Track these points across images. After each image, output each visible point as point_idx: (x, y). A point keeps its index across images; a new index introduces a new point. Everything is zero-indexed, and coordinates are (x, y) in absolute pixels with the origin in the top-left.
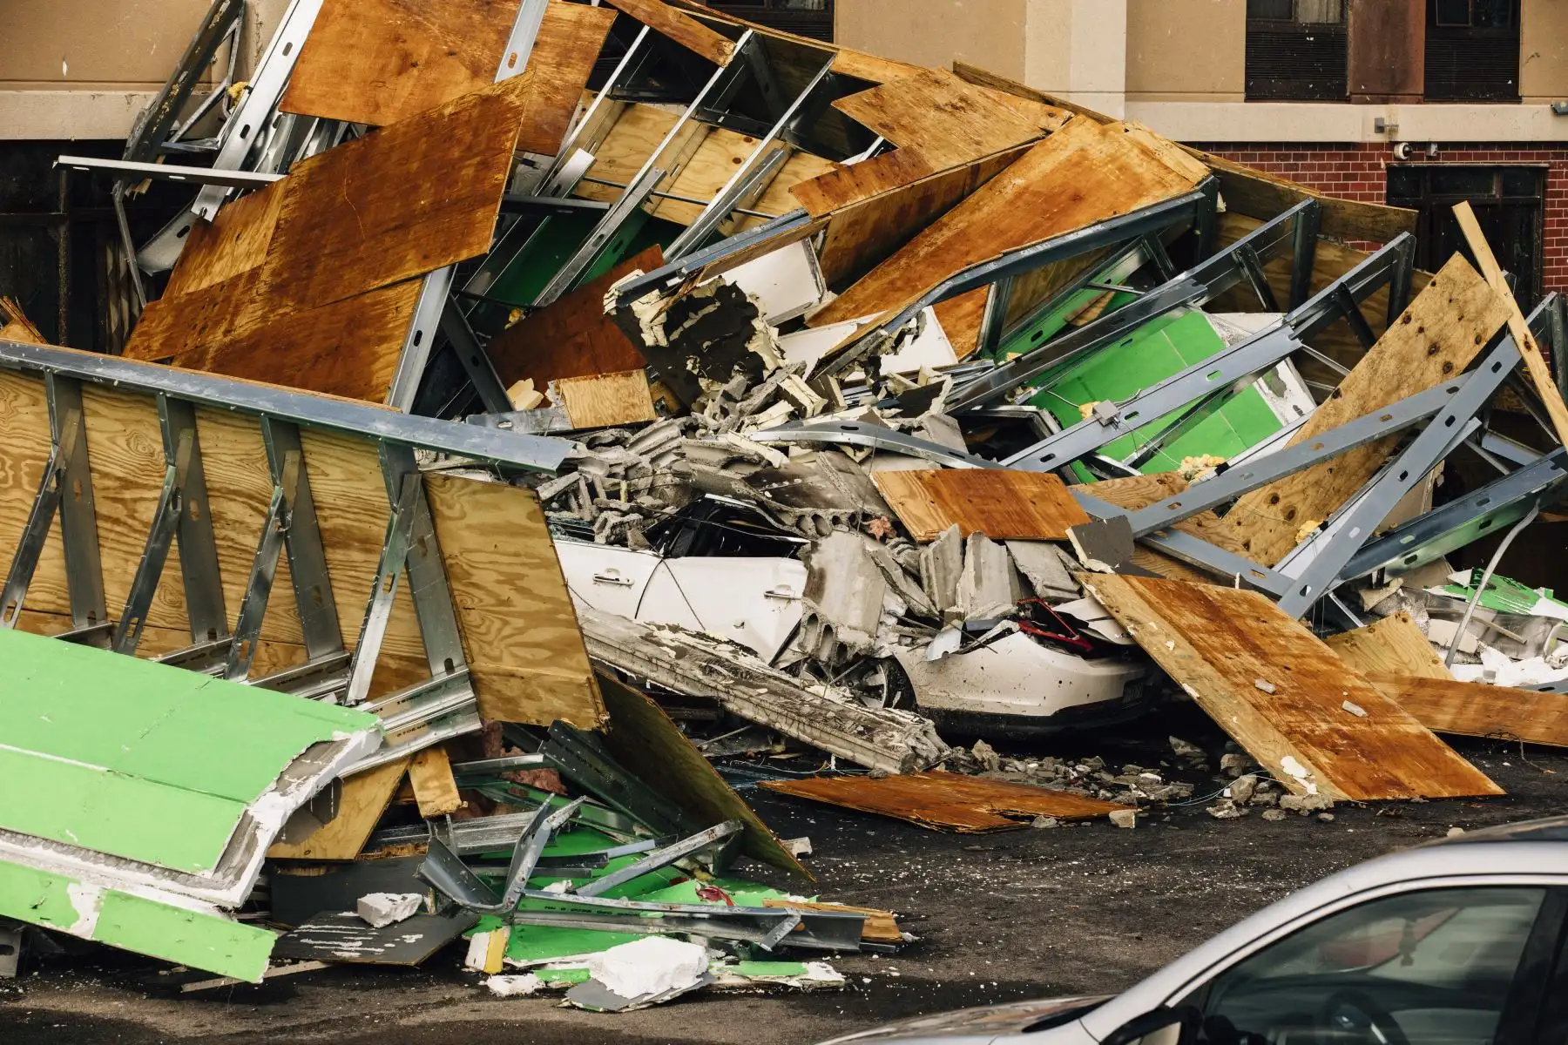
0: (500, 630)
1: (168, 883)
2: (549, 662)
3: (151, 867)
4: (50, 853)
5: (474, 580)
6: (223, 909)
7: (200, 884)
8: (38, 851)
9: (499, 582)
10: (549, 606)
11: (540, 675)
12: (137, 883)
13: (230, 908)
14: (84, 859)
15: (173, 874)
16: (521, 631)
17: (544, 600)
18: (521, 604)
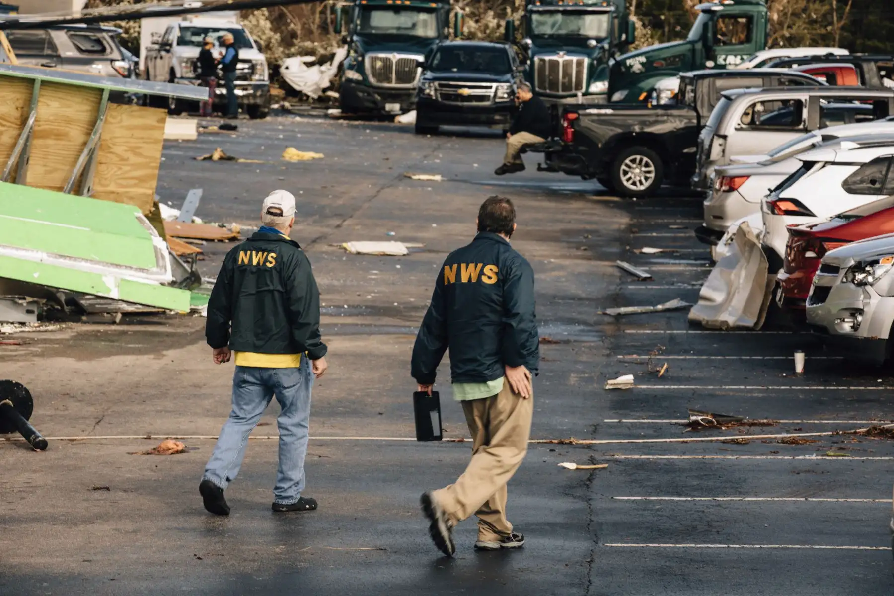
0: (115, 172)
1: (141, 274)
2: (135, 185)
3: (131, 268)
4: (88, 265)
5: (112, 150)
6: (162, 284)
7: (153, 273)
8: (83, 264)
9: (126, 151)
10: (148, 160)
11: (127, 192)
12: (128, 274)
13: (166, 283)
14: (104, 266)
15: (142, 270)
16: (126, 172)
17: (146, 157)
18: (133, 159)
